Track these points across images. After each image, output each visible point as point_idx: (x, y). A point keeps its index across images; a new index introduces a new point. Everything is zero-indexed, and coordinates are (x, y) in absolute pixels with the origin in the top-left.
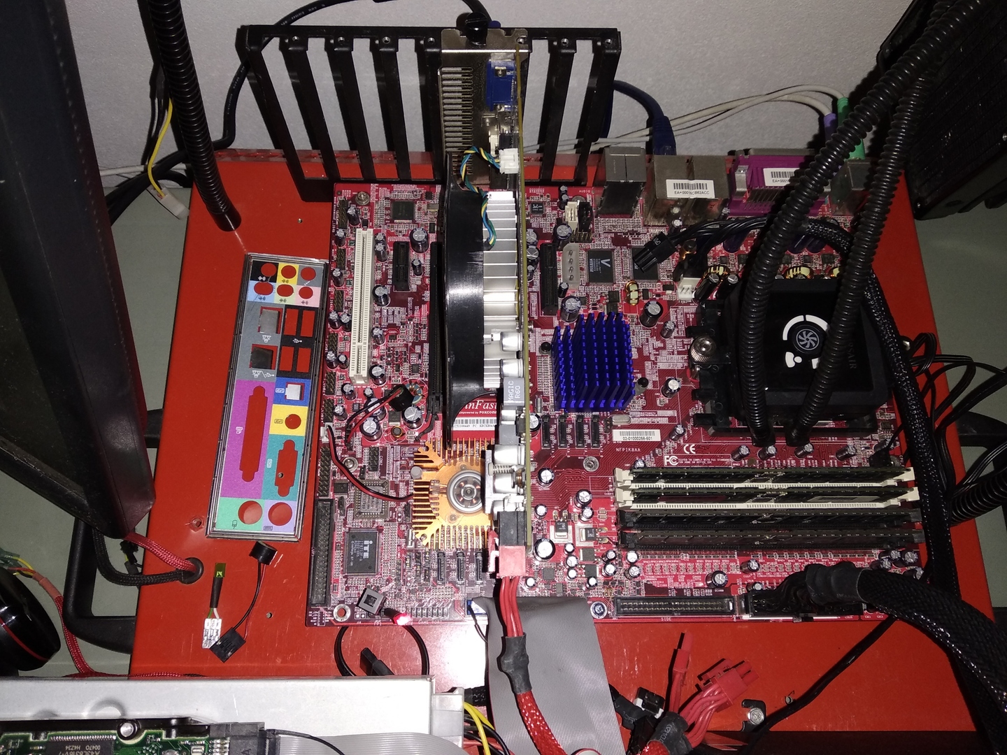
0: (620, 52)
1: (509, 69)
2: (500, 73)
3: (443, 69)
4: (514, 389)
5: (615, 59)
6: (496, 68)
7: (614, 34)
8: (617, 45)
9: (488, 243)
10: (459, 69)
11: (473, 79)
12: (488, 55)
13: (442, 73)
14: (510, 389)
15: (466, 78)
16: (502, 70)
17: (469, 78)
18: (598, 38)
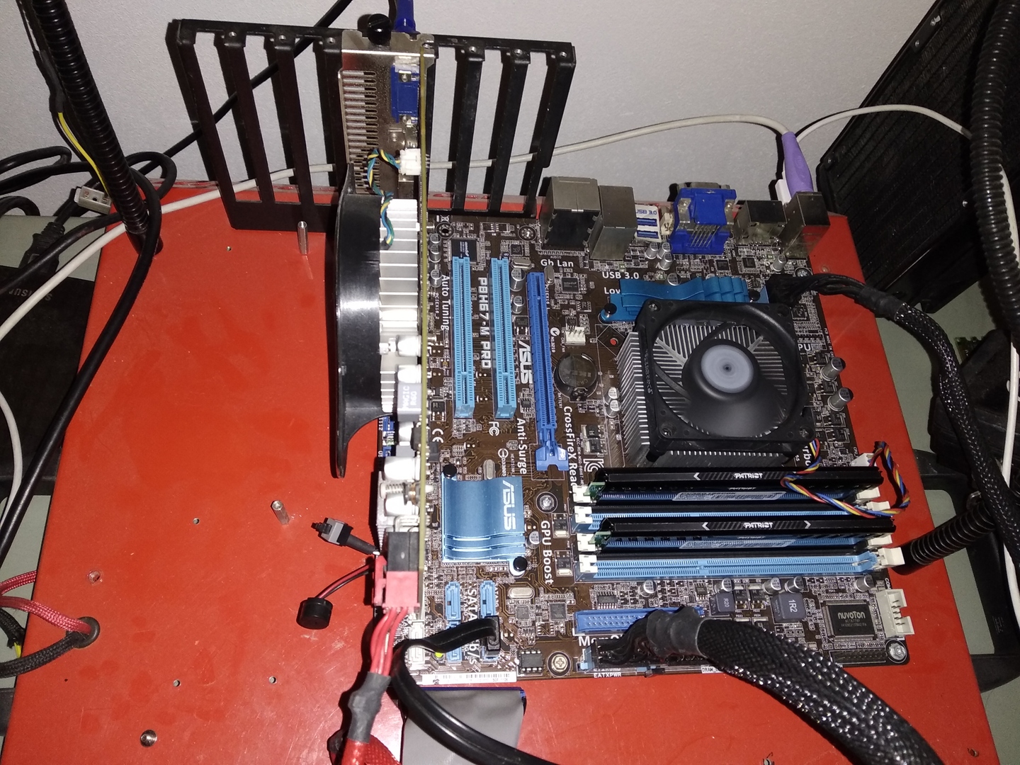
0: (575, 66)
1: (414, 75)
2: (405, 77)
3: (344, 72)
4: (410, 395)
5: (570, 73)
6: (401, 72)
7: (568, 47)
8: (572, 58)
9: (386, 243)
10: (361, 73)
11: (376, 85)
12: (392, 59)
13: (343, 77)
14: (405, 395)
15: (368, 84)
16: (407, 75)
17: (372, 84)
18: (552, 51)
